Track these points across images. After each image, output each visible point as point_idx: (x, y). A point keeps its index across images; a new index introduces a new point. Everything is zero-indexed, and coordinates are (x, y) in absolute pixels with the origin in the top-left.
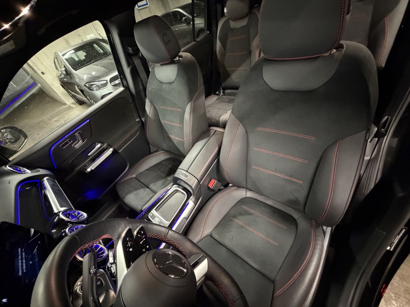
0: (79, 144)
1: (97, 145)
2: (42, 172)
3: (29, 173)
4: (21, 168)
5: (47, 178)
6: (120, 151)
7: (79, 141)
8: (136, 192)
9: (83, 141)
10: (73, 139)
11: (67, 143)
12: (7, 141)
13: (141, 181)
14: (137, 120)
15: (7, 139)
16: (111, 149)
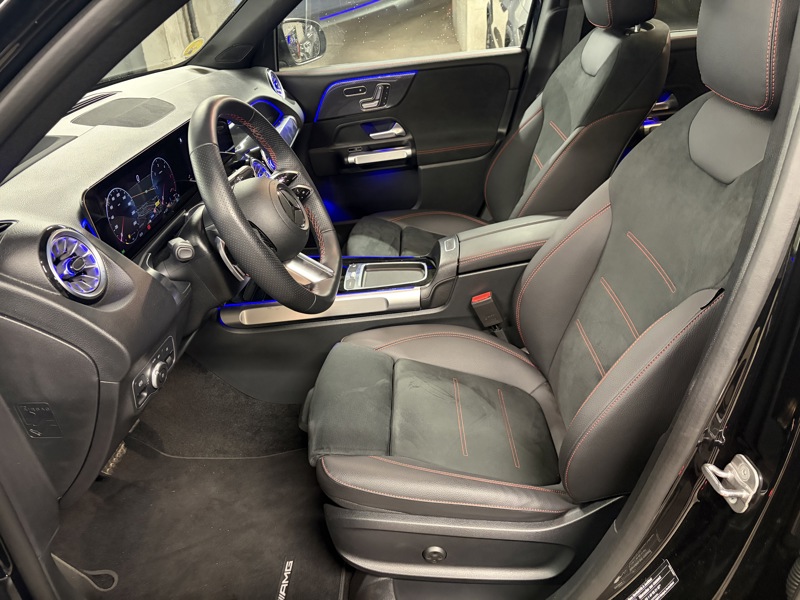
0: (370, 106)
1: (397, 127)
2: (296, 107)
3: (281, 96)
4: (281, 86)
5: (292, 117)
6: (421, 167)
7: (374, 100)
8: (375, 241)
9: (381, 104)
10: (370, 91)
11: (357, 91)
12: (302, 54)
13: (404, 238)
14: (500, 130)
15: (303, 51)
16: (409, 152)
